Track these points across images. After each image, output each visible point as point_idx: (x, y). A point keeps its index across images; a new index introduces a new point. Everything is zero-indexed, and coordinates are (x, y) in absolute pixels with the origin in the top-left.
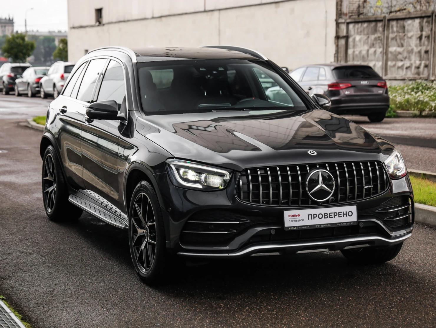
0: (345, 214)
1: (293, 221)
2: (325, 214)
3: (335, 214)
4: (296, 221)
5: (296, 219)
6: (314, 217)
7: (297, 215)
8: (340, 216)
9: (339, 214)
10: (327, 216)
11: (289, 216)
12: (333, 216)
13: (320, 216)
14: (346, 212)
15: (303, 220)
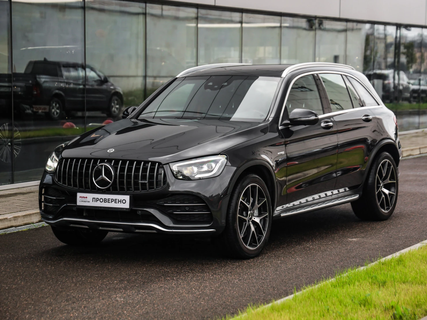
0: (120, 201)
1: (82, 201)
2: (104, 199)
3: (113, 200)
4: (84, 201)
5: (84, 200)
6: (97, 201)
7: (85, 197)
8: (116, 202)
9: (115, 201)
10: (106, 200)
11: (80, 197)
12: (110, 202)
13: (101, 200)
14: (121, 200)
15: (89, 202)
